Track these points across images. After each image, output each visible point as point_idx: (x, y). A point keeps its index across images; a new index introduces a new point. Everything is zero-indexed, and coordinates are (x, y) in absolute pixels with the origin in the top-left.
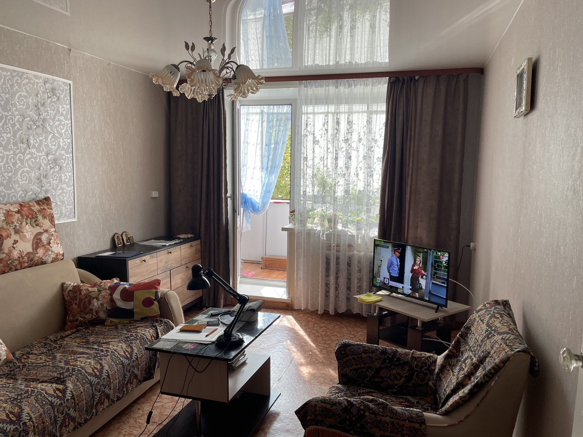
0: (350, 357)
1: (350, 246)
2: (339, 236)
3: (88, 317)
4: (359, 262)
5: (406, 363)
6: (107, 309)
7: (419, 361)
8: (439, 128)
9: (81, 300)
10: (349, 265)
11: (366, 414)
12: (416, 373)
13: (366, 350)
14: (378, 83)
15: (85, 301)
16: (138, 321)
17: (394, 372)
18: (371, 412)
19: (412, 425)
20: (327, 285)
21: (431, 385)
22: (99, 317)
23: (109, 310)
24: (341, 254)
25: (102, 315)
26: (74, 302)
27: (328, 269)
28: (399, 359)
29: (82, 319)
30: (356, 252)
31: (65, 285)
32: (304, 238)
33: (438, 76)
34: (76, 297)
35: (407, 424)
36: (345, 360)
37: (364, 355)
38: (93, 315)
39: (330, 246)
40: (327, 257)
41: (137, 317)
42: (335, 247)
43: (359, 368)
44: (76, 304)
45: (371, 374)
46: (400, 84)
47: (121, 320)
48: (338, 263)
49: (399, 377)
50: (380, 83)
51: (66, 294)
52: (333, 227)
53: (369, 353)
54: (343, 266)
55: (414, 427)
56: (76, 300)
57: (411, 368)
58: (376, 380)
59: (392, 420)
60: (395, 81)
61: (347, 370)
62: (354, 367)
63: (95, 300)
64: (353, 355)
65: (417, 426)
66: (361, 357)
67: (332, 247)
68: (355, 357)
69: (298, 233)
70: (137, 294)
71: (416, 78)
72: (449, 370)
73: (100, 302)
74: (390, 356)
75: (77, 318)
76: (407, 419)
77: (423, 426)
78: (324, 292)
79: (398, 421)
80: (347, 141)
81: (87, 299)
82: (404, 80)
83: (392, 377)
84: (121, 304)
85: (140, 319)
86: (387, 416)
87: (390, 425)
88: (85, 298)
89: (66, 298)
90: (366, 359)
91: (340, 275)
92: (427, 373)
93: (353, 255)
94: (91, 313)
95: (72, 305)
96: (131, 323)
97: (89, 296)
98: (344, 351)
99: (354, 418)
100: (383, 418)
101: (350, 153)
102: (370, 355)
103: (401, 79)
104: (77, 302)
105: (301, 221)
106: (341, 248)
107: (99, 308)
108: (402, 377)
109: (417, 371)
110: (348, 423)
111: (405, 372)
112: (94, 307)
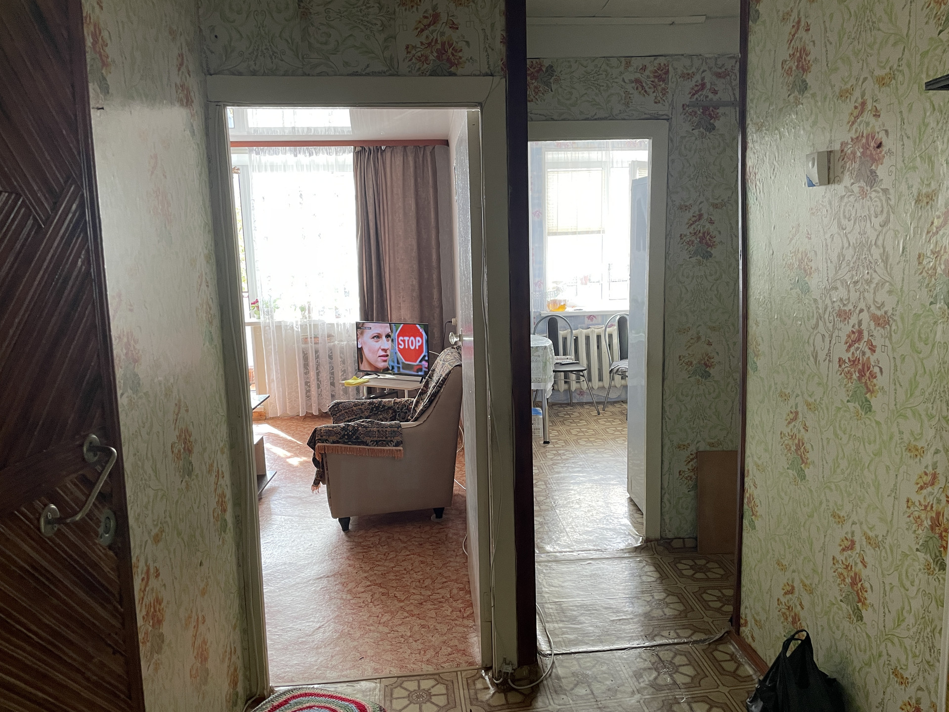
0: (343, 412)
1: (330, 336)
2: (316, 326)
4: (342, 352)
5: (390, 408)
7: (400, 404)
10: (331, 357)
14: (342, 152)
18: (362, 427)
19: (393, 429)
20: (307, 383)
24: (320, 346)
27: (306, 366)
30: (336, 342)
32: (273, 331)
33: (405, 147)
35: (390, 429)
39: (307, 338)
40: (303, 352)
42: (313, 339)
46: (367, 154)
48: (317, 357)
52: (307, 316)
54: (324, 359)
57: (395, 411)
62: (347, 419)
65: (396, 429)
67: (309, 339)
69: (265, 327)
71: (383, 148)
76: (389, 426)
78: (304, 392)
82: (370, 150)
91: (321, 369)
93: (334, 345)
99: (351, 433)
100: (372, 429)
102: (360, 407)
103: (367, 149)
105: (268, 312)
106: (320, 339)
110: (346, 437)
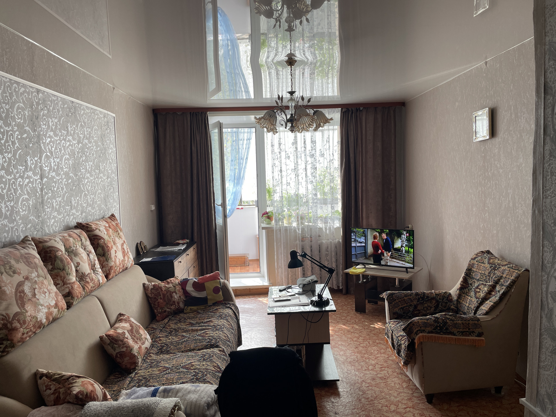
0: (397, 301)
1: (320, 236)
3: (173, 307)
5: (433, 298)
6: (183, 300)
7: (440, 296)
8: (379, 144)
9: (164, 295)
11: (447, 321)
12: (441, 303)
13: (406, 295)
14: (332, 112)
15: (168, 295)
16: (211, 306)
17: (426, 305)
18: (450, 320)
19: (474, 322)
21: (454, 308)
22: (180, 306)
23: (185, 301)
25: (182, 305)
26: (159, 298)
28: (428, 297)
29: (169, 310)
30: (324, 241)
31: (146, 285)
34: (159, 293)
35: (471, 322)
36: (393, 303)
37: (406, 298)
38: (176, 305)
39: (303, 238)
40: (302, 247)
41: (210, 303)
42: (309, 238)
43: (405, 307)
44: (161, 299)
45: (412, 310)
46: (350, 113)
47: (199, 307)
49: (429, 308)
50: (334, 112)
51: (149, 292)
53: (408, 296)
55: (475, 323)
56: (160, 295)
57: (437, 301)
58: (415, 312)
59: (462, 322)
60: (346, 111)
61: (396, 310)
62: (401, 307)
63: (174, 294)
64: (398, 299)
65: (476, 322)
66: (404, 300)
67: (307, 238)
68: (400, 300)
69: (276, 231)
70: (207, 284)
71: (361, 109)
72: (465, 296)
73: (178, 295)
74: (422, 296)
75: (165, 309)
76: (470, 320)
77: (479, 322)
79: (465, 322)
80: (312, 156)
81: (168, 294)
82: (352, 110)
83: (425, 309)
84: (195, 294)
85: (212, 304)
86: (459, 320)
87: (462, 325)
88: (167, 293)
89: (150, 295)
90: (407, 300)
92: (447, 302)
93: (322, 243)
94: (174, 304)
95: (157, 300)
96: (206, 308)
97: (169, 291)
98: (392, 298)
99: (441, 325)
100: (458, 322)
101: (315, 165)
102: (410, 297)
103: (350, 109)
104: (162, 296)
107: (178, 299)
108: (431, 308)
109: (441, 302)
110: (439, 328)
111: (433, 304)
112: (176, 299)
